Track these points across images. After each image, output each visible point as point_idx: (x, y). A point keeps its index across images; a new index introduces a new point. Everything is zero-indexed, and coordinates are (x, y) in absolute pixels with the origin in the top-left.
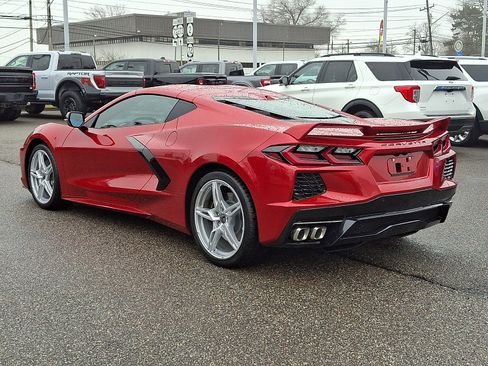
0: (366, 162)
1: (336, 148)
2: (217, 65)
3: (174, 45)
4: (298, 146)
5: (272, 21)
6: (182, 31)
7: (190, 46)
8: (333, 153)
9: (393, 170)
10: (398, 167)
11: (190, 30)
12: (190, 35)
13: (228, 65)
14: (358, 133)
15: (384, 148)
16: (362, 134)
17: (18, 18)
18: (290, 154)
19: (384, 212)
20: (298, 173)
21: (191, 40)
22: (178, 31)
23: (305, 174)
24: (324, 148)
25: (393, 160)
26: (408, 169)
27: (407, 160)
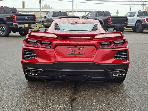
16: (56, 37)
23: (28, 50)
24: (37, 41)
25: (70, 48)
26: (79, 53)
27: (79, 49)
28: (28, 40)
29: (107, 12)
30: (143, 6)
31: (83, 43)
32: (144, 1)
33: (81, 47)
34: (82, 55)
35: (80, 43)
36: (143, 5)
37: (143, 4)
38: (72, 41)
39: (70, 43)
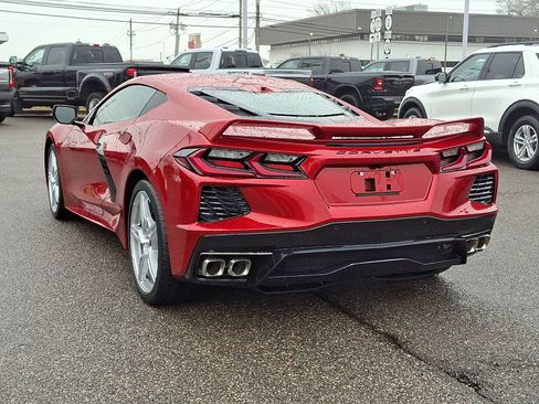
0: (313, 175)
1: (266, 155)
2: (407, 63)
3: (371, 40)
4: (209, 150)
5: (520, 13)
6: (380, 24)
7: (388, 41)
8: (262, 161)
9: (362, 188)
10: (371, 183)
11: (389, 22)
12: (388, 28)
13: (421, 63)
14: (307, 135)
15: (339, 156)
16: (312, 137)
17: (226, 16)
18: (198, 160)
19: (341, 245)
20: (206, 186)
21: (388, 34)
22: (376, 25)
23: (217, 188)
24: (248, 154)
25: (362, 174)
26: (389, 187)
27: (388, 175)
28: (213, 154)
29: (107, 47)
30: (177, 29)
31: (403, 154)
32: (179, 14)
33: (393, 167)
34: (398, 193)
35: (395, 154)
36: (176, 26)
37: (175, 22)
38: (373, 150)
39: (366, 155)
